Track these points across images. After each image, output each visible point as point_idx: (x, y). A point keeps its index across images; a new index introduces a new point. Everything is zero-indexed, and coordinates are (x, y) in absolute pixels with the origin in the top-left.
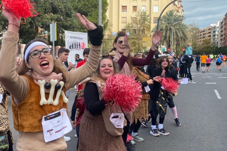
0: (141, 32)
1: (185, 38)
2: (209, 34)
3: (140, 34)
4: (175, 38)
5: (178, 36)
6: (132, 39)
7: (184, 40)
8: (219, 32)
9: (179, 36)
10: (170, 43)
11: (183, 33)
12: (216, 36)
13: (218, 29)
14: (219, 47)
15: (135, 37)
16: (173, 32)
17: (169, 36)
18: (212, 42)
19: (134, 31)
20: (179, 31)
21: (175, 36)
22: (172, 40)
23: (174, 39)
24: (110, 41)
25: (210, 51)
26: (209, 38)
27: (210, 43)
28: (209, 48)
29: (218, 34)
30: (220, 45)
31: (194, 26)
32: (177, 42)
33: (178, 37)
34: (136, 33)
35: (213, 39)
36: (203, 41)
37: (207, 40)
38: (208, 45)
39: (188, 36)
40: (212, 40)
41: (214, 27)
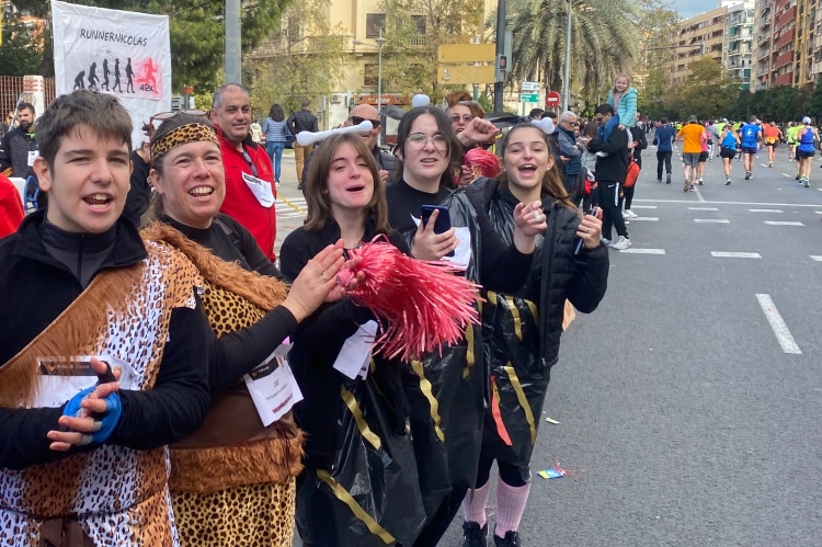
0: (443, 29)
1: (618, 54)
2: (716, 41)
3: (441, 35)
4: (579, 50)
5: (590, 42)
6: (408, 54)
7: (617, 60)
8: (756, 29)
9: (597, 42)
10: (561, 73)
11: (613, 32)
12: (744, 49)
13: (750, 21)
14: (753, 90)
15: (421, 47)
16: (573, 27)
17: (556, 44)
18: (728, 69)
19: (415, 22)
20: (595, 23)
21: (578, 43)
22: (567, 59)
23: (574, 55)
24: (317, 62)
25: (718, 106)
26: (715, 54)
27: (717, 74)
28: (714, 95)
29: (749, 39)
30: (758, 82)
31: (659, 6)
32: (588, 66)
33: (593, 48)
34: (424, 32)
35: (732, 58)
36: (693, 65)
37: (709, 63)
38: (712, 83)
39: (632, 45)
40: (726, 63)
41: (736, 13)
